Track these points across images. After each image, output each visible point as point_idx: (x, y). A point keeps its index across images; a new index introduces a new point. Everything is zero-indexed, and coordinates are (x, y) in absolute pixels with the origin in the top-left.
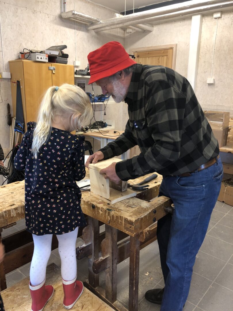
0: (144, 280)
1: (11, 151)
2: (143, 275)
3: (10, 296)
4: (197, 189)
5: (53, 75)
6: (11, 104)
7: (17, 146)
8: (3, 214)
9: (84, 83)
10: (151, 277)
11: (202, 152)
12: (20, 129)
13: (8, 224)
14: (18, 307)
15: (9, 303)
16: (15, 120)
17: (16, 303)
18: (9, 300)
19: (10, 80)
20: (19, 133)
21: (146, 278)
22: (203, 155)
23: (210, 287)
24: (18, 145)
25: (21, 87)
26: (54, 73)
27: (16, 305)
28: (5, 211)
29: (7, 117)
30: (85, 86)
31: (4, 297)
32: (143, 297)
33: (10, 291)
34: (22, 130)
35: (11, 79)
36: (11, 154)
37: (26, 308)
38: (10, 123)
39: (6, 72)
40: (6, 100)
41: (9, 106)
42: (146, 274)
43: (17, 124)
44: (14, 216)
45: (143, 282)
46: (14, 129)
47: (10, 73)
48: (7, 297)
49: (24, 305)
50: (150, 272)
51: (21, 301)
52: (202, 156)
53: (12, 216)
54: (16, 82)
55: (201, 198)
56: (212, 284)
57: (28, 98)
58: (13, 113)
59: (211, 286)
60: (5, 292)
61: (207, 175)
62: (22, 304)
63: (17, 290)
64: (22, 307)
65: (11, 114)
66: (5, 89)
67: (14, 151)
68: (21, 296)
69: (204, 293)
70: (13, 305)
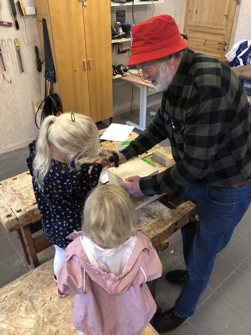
0: (168, 258)
1: (43, 101)
2: (168, 252)
3: (41, 275)
4: (226, 206)
5: (84, 7)
6: (39, 47)
7: (49, 97)
8: (27, 214)
9: (124, 9)
10: (175, 256)
11: (241, 170)
12: (50, 77)
13: (33, 221)
14: (47, 288)
15: (40, 282)
16: (44, 67)
17: (45, 283)
18: (40, 279)
19: (35, 17)
20: (50, 82)
21: (170, 256)
22: (240, 173)
23: (232, 273)
24: (50, 95)
25: (48, 27)
26: (85, 6)
27: (46, 285)
28: (29, 211)
29: (36, 62)
30: (125, 14)
31: (36, 276)
32: (165, 276)
33: (41, 270)
34: (53, 79)
35: (36, 15)
36: (44, 104)
37: (54, 289)
38: (39, 70)
39: (30, 6)
40: (33, 41)
41: (36, 49)
42: (171, 252)
43: (46, 71)
44: (38, 214)
45: (167, 260)
46: (44, 77)
47: (34, 7)
48: (39, 276)
49: (52, 285)
50: (175, 250)
51: (50, 281)
52: (240, 175)
53: (35, 214)
54: (42, 20)
55: (229, 215)
56: (235, 270)
57: (56, 42)
58: (42, 57)
59: (234, 271)
60: (37, 270)
61: (239, 193)
62: (51, 285)
63: (47, 269)
64: (50, 287)
65: (40, 58)
66: (30, 28)
67: (46, 101)
68: (50, 276)
69: (225, 279)
70: (43, 285)
